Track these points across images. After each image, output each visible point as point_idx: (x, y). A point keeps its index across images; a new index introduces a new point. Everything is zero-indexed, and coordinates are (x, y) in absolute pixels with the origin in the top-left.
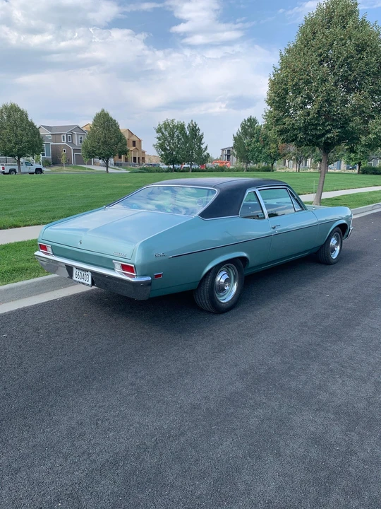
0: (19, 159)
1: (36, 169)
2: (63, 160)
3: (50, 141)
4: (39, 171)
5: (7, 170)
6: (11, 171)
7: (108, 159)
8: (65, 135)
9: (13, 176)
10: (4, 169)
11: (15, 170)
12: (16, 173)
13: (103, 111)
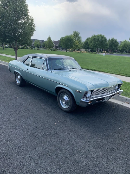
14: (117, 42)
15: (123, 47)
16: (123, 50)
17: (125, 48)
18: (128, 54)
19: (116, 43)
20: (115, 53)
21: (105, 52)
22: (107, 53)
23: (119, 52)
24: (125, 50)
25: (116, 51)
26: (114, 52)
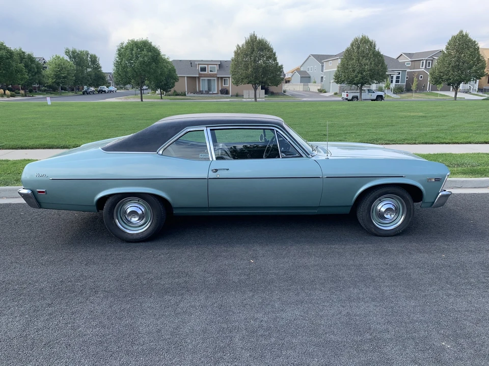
0: (361, 86)
1: (378, 96)
2: (414, 87)
3: (409, 68)
4: (380, 98)
5: (350, 98)
6: (355, 98)
7: (459, 84)
8: (425, 61)
9: (355, 102)
10: (347, 96)
11: (357, 97)
12: (358, 99)
13: (461, 32)
14: (34, 61)
15: (57, 76)
16: (58, 84)
17: (64, 78)
18: (71, 94)
19: (34, 65)
20: (36, 93)
21: (7, 92)
22: (12, 96)
23: (45, 91)
24: (64, 83)
25: (35, 88)
26: (31, 91)
